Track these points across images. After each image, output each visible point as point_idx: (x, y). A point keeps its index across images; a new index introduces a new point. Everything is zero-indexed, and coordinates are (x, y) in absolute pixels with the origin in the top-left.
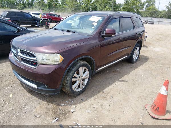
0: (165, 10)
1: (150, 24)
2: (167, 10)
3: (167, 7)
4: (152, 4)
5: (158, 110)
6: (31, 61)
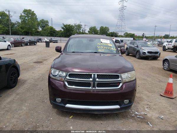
0: (61, 31)
1: (54, 42)
2: (63, 30)
3: (63, 28)
4: (46, 24)
5: (171, 93)
6: (114, 83)
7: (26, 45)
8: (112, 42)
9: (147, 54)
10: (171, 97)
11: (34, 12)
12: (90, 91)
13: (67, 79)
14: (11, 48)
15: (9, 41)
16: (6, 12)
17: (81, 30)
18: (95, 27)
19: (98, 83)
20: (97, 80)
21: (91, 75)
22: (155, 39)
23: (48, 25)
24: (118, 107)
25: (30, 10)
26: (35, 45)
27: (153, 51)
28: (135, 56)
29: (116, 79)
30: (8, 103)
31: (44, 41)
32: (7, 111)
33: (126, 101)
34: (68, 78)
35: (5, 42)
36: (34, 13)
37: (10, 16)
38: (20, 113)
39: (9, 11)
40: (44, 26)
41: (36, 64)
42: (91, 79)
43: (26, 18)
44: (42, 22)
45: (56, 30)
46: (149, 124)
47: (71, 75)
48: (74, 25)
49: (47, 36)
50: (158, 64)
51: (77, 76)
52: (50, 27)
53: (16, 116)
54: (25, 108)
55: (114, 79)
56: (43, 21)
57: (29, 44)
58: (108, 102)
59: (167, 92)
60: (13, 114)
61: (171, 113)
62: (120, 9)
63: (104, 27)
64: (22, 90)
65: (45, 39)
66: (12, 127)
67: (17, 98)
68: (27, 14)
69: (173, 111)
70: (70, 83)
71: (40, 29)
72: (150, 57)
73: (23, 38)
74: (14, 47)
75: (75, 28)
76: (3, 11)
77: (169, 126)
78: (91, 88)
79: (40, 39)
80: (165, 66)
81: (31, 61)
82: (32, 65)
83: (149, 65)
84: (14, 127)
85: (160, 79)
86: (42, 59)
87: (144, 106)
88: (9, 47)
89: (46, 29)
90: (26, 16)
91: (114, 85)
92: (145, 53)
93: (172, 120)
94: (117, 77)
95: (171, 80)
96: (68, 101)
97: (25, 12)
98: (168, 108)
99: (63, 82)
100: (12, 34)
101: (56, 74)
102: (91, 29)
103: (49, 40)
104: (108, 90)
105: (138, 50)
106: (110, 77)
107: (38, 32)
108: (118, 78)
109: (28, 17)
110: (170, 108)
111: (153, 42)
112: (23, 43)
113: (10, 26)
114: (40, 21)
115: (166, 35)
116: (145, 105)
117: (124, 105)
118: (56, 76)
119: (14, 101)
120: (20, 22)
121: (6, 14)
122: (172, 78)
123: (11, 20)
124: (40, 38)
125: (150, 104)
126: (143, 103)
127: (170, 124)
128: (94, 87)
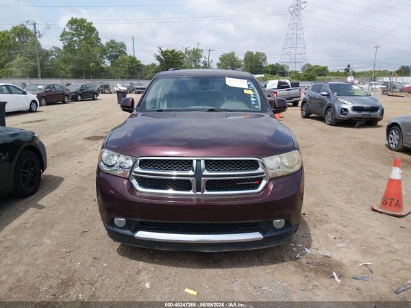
0: (154, 65)
1: (139, 93)
2: (158, 63)
3: (158, 58)
4: (120, 52)
5: (399, 205)
6: (246, 179)
7: (74, 101)
8: (252, 86)
9: (351, 113)
10: (398, 214)
11: (91, 23)
12: (191, 200)
13: (135, 172)
14: (39, 108)
15: (33, 91)
16: (28, 27)
17: (201, 62)
18: (233, 54)
19: (209, 181)
20: (206, 173)
21: (192, 161)
22: (375, 77)
23: (125, 53)
24: (257, 236)
25: (83, 21)
26: (94, 99)
27: (365, 106)
28: (322, 119)
29: (252, 169)
30: (13, 231)
31: (116, 89)
32: (8, 248)
33: (279, 223)
34: (138, 169)
35: (25, 93)
36: (93, 25)
37: (37, 34)
38: (35, 253)
39: (35, 24)
40: (116, 57)
41: (90, 141)
42: (191, 173)
43: (75, 38)
44: (112, 47)
45: (142, 63)
46: (333, 277)
47: (143, 164)
48: (184, 52)
49: (123, 78)
50: (376, 135)
51: (159, 165)
52: (130, 57)
53: (26, 259)
54: (48, 241)
55: (246, 170)
56: (112, 45)
57: (79, 98)
58: (234, 224)
59: (389, 201)
60: (21, 255)
61: (391, 251)
62: (291, 10)
63: (254, 53)
64: (48, 200)
65: (118, 84)
66: (13, 284)
67: (34, 219)
68: (76, 30)
69: (397, 246)
70: (144, 182)
71: (107, 63)
72: (359, 119)
73: (68, 85)
74: (47, 105)
75: (187, 59)
76: (23, 25)
77: (383, 281)
78: (191, 192)
79: (107, 87)
80: (393, 141)
81: (80, 137)
82: (81, 145)
83: (355, 138)
84: (18, 284)
85: (378, 171)
86: (105, 131)
87: (328, 234)
88: (34, 106)
89: (120, 63)
90: (73, 35)
91: (246, 185)
92: (346, 110)
93: (391, 267)
94: (255, 165)
95: (396, 173)
96: (142, 223)
97: (72, 25)
98: (388, 238)
99: (128, 179)
100: (43, 77)
101: (113, 162)
102: (223, 59)
103: (126, 89)
104: (233, 197)
105: (330, 104)
106: (235, 166)
107: (102, 70)
108: (257, 168)
109: (79, 35)
110: (390, 239)
111: (371, 84)
112: (67, 95)
113: (38, 59)
114: (108, 43)
115: (403, 68)
116: (330, 232)
117: (273, 232)
118: (113, 166)
119: (27, 225)
120: (62, 48)
121: (30, 31)
122: (399, 167)
123: (39, 45)
124: (106, 84)
125: (344, 228)
126: (326, 226)
127: (386, 276)
128: (198, 189)
